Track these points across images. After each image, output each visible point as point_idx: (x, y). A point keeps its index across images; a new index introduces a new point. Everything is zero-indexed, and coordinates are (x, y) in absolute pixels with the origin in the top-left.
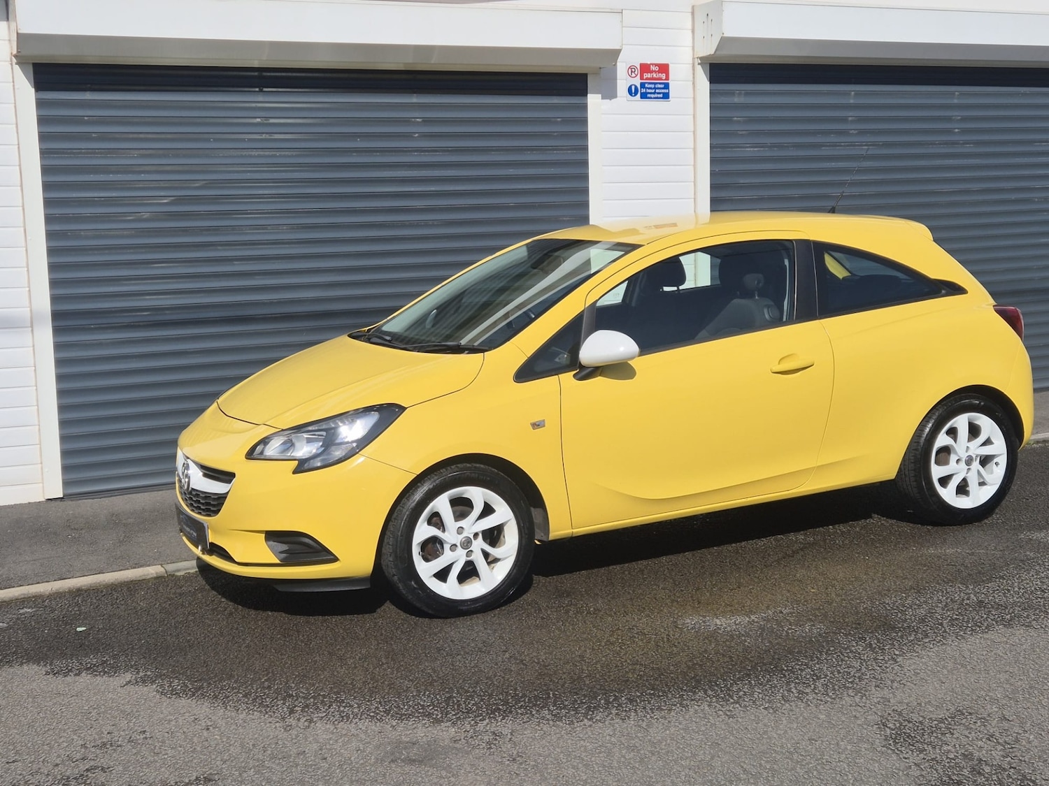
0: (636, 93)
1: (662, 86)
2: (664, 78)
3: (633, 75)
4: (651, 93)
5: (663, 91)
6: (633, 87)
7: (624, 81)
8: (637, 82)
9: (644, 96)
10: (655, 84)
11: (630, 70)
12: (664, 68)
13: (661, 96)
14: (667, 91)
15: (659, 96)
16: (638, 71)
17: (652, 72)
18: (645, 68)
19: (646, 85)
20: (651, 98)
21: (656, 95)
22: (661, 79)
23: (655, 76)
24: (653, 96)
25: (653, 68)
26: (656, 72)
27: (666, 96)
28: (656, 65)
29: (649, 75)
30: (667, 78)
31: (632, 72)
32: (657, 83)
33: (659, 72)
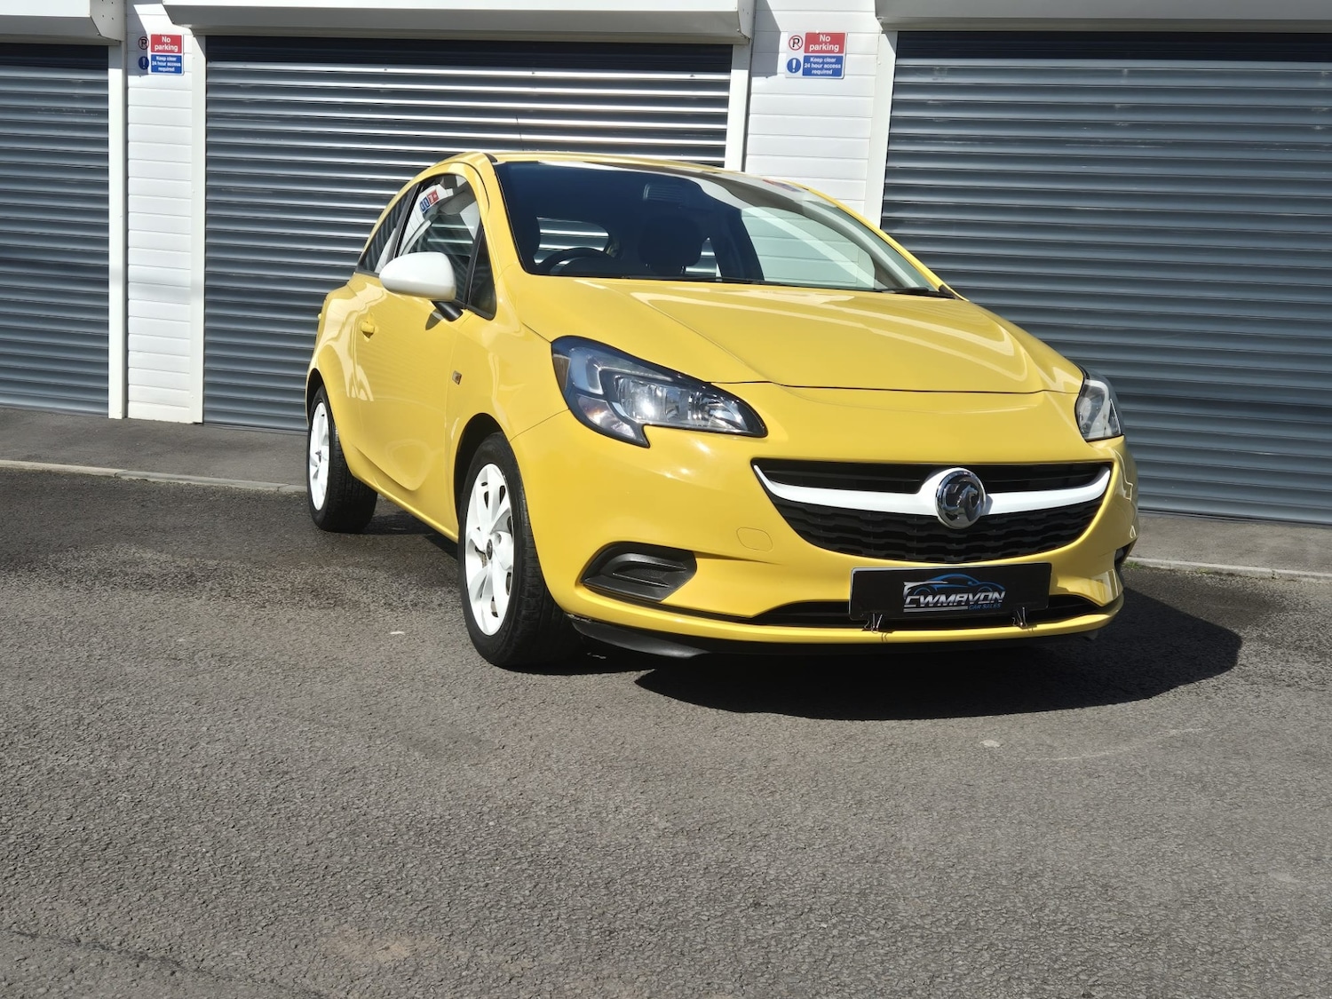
0: (797, 69)
1: (834, 60)
2: (837, 49)
3: (796, 47)
4: (817, 69)
5: (834, 66)
6: (794, 62)
7: (785, 54)
8: (800, 55)
9: (807, 73)
10: (823, 57)
11: (792, 41)
12: (838, 39)
13: (831, 72)
14: (839, 66)
15: (828, 72)
16: (802, 44)
17: (821, 43)
18: (812, 38)
19: (812, 59)
20: (817, 75)
21: (824, 72)
22: (832, 52)
23: (824, 47)
24: (819, 72)
25: (822, 38)
26: (826, 43)
27: (837, 73)
28: (827, 34)
29: (817, 47)
30: (841, 51)
31: (794, 43)
32: (826, 57)
33: (830, 43)
